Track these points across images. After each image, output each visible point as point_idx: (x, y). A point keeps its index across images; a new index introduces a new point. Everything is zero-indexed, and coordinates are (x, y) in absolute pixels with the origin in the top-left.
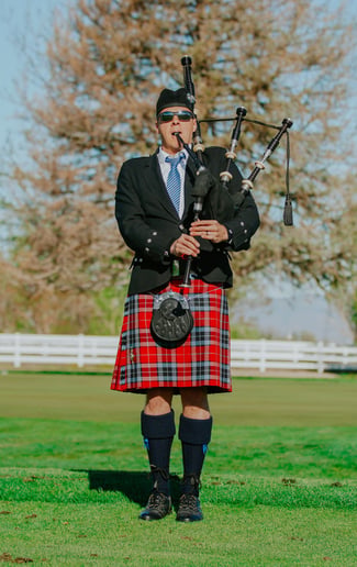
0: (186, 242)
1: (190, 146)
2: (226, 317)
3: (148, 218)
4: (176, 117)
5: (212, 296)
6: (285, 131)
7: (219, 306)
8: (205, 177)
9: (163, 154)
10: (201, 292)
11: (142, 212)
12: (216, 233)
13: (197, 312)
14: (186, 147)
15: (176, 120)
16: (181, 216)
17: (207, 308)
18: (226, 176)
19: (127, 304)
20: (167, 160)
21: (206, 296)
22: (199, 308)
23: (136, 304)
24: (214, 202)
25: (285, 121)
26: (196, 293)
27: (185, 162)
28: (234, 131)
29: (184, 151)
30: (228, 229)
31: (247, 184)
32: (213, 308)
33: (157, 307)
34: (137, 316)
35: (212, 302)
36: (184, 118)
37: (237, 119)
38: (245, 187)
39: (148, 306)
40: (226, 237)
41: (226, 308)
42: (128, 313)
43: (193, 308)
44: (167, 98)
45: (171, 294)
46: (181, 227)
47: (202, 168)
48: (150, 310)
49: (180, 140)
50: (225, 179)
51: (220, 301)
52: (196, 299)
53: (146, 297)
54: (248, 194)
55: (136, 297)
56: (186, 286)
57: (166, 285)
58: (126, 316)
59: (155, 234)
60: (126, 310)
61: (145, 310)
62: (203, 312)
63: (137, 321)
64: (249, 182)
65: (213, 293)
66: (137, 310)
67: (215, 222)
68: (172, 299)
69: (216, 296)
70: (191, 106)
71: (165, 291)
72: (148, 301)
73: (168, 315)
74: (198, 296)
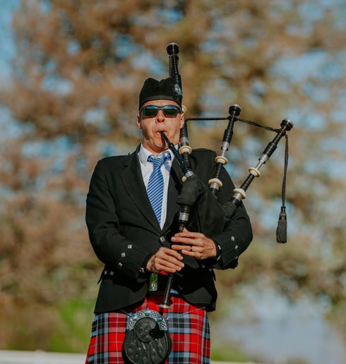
0: (166, 257)
1: (176, 147)
2: (208, 342)
3: (123, 226)
4: (160, 112)
5: (193, 317)
6: (284, 134)
7: (201, 329)
8: (194, 183)
9: (145, 153)
10: (181, 311)
11: (116, 220)
12: (201, 249)
13: (176, 334)
14: (171, 147)
15: (161, 115)
16: (162, 227)
17: (187, 330)
18: (216, 183)
19: (94, 323)
20: (150, 159)
21: (186, 316)
22: (179, 330)
23: (106, 323)
24: (202, 212)
25: (284, 123)
26: (175, 312)
27: (170, 163)
28: (226, 131)
29: (169, 150)
30: (217, 244)
31: (239, 192)
32: (193, 331)
33: (130, 327)
34: (106, 337)
35: (193, 324)
36: (170, 113)
37: (229, 118)
38: (237, 197)
39: (120, 325)
40: (214, 253)
41: (208, 331)
42: (96, 333)
43: (172, 330)
44: (152, 88)
45: (148, 312)
46: (162, 239)
47: (190, 173)
48: (123, 330)
49: (164, 138)
50: (215, 186)
51: (201, 323)
52: (175, 320)
53: (118, 315)
54: (239, 204)
55: (106, 315)
56: (165, 307)
57: (141, 302)
58: (94, 337)
59: (130, 247)
60: (94, 330)
61: (117, 330)
62: (182, 334)
63: (106, 343)
64: (242, 191)
65: (195, 313)
66: (106, 330)
67: (202, 235)
68: (148, 318)
69: (197, 317)
70: (178, 99)
71: (141, 309)
72: (120, 319)
73: (144, 336)
74: (178, 316)
